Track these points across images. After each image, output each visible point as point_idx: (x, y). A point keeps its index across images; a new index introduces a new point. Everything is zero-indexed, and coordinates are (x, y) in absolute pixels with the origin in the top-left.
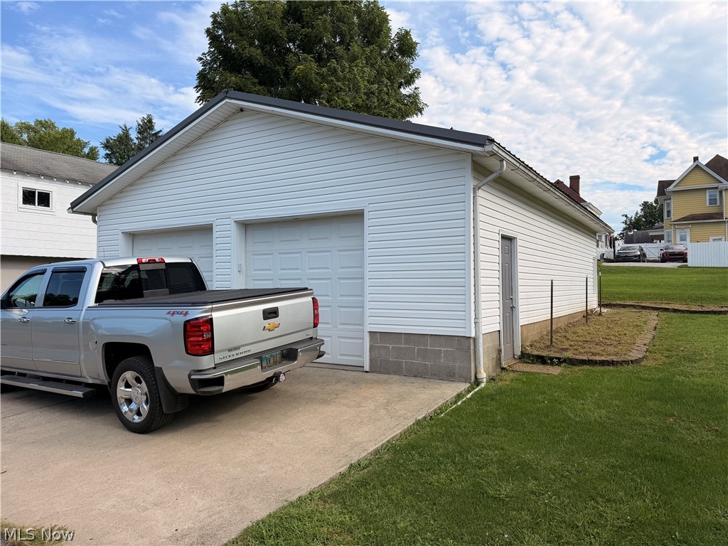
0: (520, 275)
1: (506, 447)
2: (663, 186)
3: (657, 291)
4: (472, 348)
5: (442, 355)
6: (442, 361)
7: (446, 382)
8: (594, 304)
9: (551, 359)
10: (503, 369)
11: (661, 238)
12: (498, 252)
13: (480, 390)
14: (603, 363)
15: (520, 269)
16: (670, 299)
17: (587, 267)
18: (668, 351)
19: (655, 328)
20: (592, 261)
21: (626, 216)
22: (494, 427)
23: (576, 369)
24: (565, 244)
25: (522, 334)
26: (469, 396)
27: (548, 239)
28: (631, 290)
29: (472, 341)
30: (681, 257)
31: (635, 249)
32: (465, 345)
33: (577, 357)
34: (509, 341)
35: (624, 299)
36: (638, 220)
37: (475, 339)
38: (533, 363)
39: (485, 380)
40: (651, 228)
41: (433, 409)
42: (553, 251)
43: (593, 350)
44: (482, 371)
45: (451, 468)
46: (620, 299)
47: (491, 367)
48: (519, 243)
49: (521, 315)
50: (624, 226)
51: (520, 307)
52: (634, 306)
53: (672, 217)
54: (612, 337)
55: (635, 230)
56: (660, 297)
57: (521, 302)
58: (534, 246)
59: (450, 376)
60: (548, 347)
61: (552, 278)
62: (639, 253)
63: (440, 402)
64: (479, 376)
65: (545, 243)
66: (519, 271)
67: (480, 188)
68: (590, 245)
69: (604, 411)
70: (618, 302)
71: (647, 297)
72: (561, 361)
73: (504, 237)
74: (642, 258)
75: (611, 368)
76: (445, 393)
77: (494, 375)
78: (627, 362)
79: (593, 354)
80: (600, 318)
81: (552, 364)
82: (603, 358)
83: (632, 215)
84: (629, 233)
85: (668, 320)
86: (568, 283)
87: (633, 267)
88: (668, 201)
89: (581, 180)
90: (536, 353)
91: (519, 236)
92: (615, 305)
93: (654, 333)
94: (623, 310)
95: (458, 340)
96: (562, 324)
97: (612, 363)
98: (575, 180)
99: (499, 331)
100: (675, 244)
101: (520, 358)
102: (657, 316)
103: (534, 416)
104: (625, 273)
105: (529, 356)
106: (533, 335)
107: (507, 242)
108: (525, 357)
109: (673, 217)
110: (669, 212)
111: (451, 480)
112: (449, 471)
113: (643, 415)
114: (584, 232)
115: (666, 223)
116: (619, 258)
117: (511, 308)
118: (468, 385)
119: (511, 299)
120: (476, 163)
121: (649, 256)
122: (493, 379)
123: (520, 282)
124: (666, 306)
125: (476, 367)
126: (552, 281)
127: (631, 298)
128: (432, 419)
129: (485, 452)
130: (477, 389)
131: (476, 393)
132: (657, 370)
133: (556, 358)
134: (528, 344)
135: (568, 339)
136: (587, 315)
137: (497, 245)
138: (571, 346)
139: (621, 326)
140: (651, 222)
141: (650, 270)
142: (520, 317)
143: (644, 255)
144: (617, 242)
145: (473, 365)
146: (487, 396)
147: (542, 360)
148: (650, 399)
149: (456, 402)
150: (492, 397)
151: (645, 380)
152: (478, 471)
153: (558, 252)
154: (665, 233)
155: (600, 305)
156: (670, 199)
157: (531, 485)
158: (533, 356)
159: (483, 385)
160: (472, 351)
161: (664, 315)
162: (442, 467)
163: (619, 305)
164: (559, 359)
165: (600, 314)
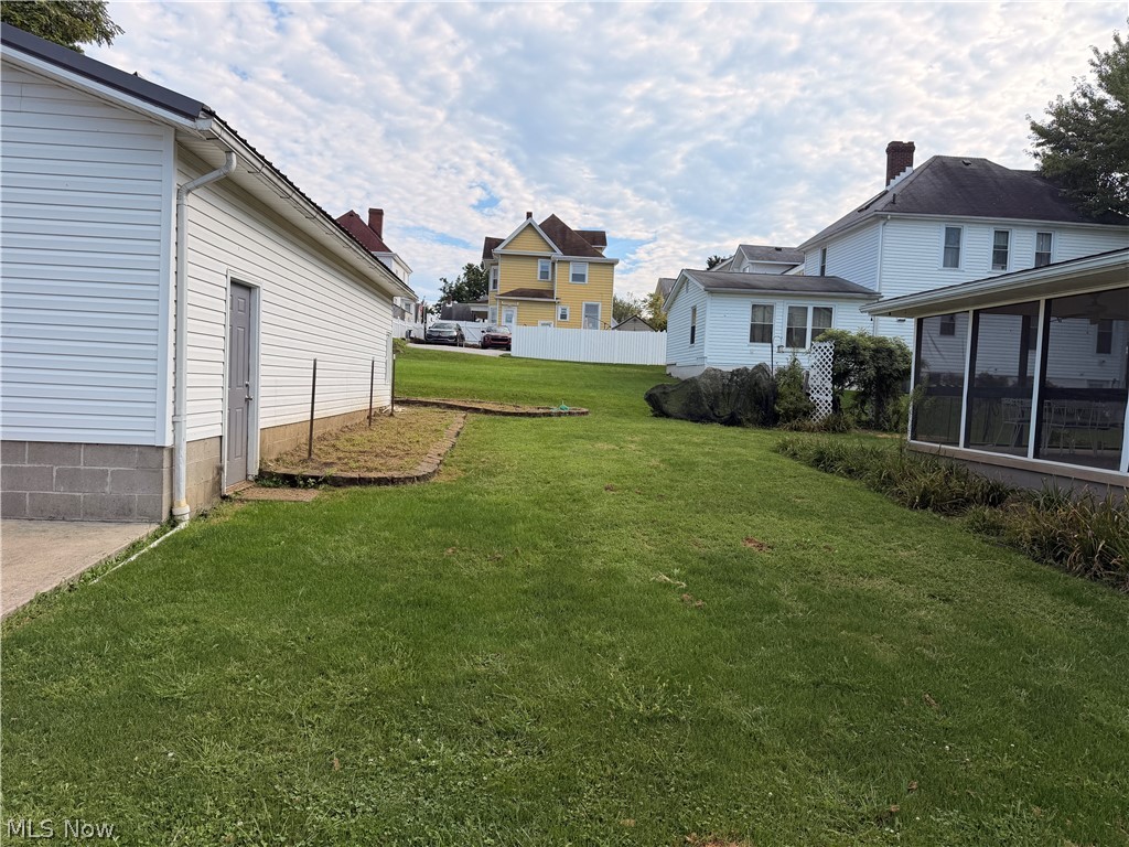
0: (263, 349)
1: (201, 617)
2: (491, 244)
3: (469, 385)
4: (166, 464)
5: (109, 479)
6: (107, 489)
7: (113, 525)
8: (383, 398)
9: (305, 479)
10: (224, 498)
11: (484, 316)
12: (224, 307)
13: (177, 533)
14: (379, 481)
15: (263, 338)
16: (483, 396)
17: (377, 346)
18: (467, 462)
19: (458, 433)
20: (385, 337)
21: (445, 281)
22: (188, 589)
23: (340, 491)
24: (344, 308)
25: (262, 442)
26: (156, 543)
27: (314, 295)
28: (437, 383)
29: (166, 454)
30: (503, 343)
31: (451, 327)
32: (153, 460)
33: (344, 475)
34: (239, 454)
35: (427, 395)
36: (459, 288)
37: (172, 450)
38: (277, 485)
39: (187, 517)
40: (475, 301)
41: (78, 572)
42: (323, 316)
43: (370, 464)
44: (183, 502)
45: (93, 666)
46: (423, 395)
47: (201, 494)
48: (264, 295)
49: (262, 412)
50: (442, 294)
51: (261, 399)
52: (438, 405)
53: (498, 289)
54: (399, 446)
55: (456, 302)
56: (472, 393)
57: (262, 391)
58: (290, 304)
59: (122, 514)
60: (304, 461)
61: (315, 356)
62: (455, 334)
63: (92, 562)
64: (176, 511)
65: (308, 301)
66: (262, 341)
67: (189, 191)
68: (384, 314)
69: (365, 549)
70: (420, 399)
71: (458, 393)
72: (319, 481)
73: (235, 283)
74: (458, 340)
75: (390, 488)
76: (108, 543)
77: (208, 507)
78: (411, 479)
79: (369, 470)
80: (391, 420)
81: (306, 486)
82: (380, 475)
83: (452, 280)
84: (448, 305)
85: (476, 423)
86: (345, 367)
87: (446, 352)
88: (495, 267)
89: (384, 217)
90: (282, 470)
91: (264, 285)
92: (414, 403)
93: (454, 440)
94: (423, 410)
95: (140, 453)
96: (333, 428)
97: (392, 481)
98: (376, 215)
99: (221, 437)
100: (500, 325)
101: (256, 480)
102: (465, 418)
103: (259, 565)
104: (436, 359)
105: (271, 475)
106: (283, 444)
107: (242, 293)
108: (265, 478)
109: (500, 290)
110: (495, 282)
111: (88, 685)
112: (87, 671)
113: (417, 548)
114: (374, 293)
115: (491, 297)
116: (431, 339)
117: (246, 400)
118: (155, 527)
119: (247, 385)
120: (186, 148)
121: (469, 339)
122: (204, 515)
123: (263, 359)
124: (477, 406)
125: (172, 496)
126: (315, 361)
127: (437, 393)
128: (73, 589)
129: (163, 630)
130: (171, 532)
131: (168, 539)
132: (449, 487)
133: (313, 477)
134: (273, 457)
135: (338, 449)
136: (372, 416)
137: (222, 293)
138: (339, 459)
139: (416, 431)
140: (475, 293)
141: (466, 358)
142: (261, 415)
143: (462, 337)
144: (429, 316)
145: (166, 494)
146: (186, 542)
147: (291, 481)
148: (429, 527)
149: (127, 557)
150: (194, 544)
151: (429, 502)
152: (143, 663)
153: (331, 318)
154: (489, 309)
155: (394, 402)
156: (497, 264)
157: (233, 669)
158: (278, 475)
159: (182, 526)
160: (166, 471)
161: (472, 417)
162: (76, 666)
163: (420, 402)
164: (316, 478)
165: (391, 415)
